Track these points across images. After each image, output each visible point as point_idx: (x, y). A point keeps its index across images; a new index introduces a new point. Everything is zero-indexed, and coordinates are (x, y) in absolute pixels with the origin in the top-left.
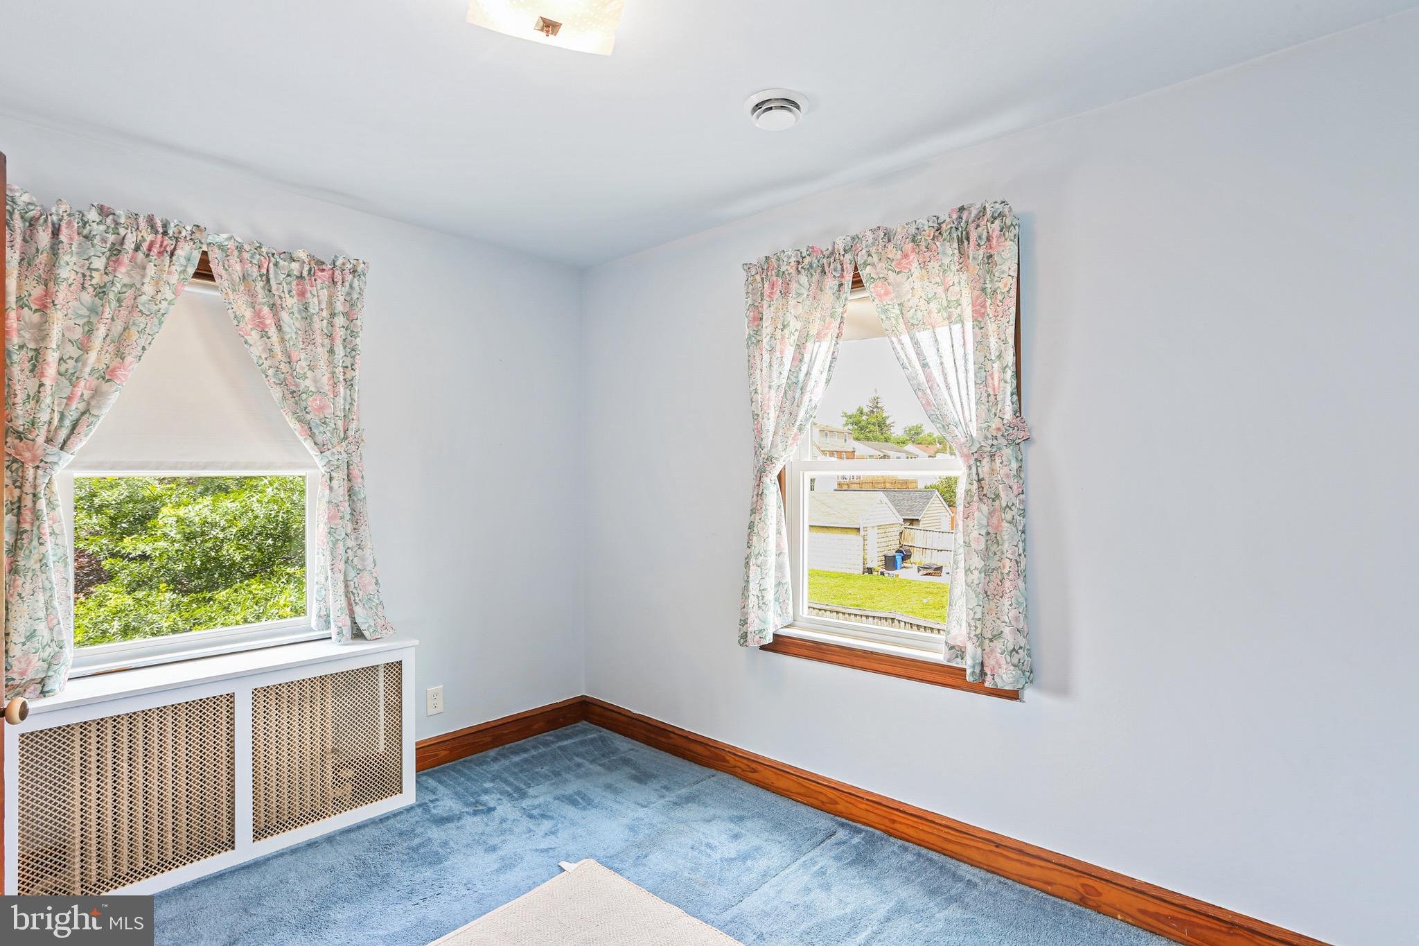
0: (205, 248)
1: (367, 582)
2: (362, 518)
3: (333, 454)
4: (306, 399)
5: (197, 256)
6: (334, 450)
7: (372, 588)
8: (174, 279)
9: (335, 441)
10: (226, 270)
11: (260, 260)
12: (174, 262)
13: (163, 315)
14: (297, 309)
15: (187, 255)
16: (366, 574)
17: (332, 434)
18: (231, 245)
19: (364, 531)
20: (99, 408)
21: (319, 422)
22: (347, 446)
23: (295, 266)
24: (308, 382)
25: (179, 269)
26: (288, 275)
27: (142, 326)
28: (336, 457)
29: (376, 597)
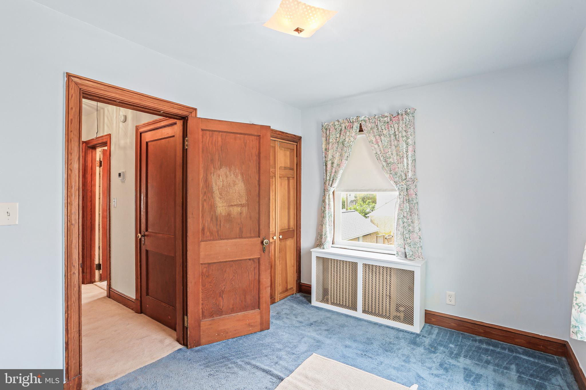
0: (360, 123)
1: (415, 237)
2: (413, 211)
3: (400, 185)
4: (390, 166)
5: (359, 125)
6: (400, 184)
7: (417, 240)
8: (353, 134)
9: (400, 180)
10: (366, 127)
11: (375, 121)
12: (353, 130)
13: (351, 146)
14: (388, 134)
15: (356, 126)
16: (415, 233)
17: (399, 178)
18: (366, 119)
19: (414, 216)
20: (337, 175)
21: (394, 174)
22: (406, 182)
23: (385, 119)
24: (391, 160)
25: (355, 131)
26: (384, 123)
27: (346, 150)
28: (401, 187)
29: (419, 244)
